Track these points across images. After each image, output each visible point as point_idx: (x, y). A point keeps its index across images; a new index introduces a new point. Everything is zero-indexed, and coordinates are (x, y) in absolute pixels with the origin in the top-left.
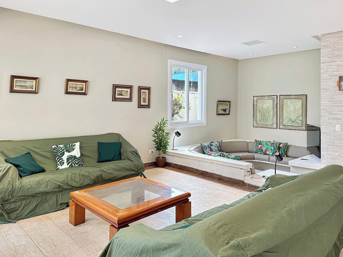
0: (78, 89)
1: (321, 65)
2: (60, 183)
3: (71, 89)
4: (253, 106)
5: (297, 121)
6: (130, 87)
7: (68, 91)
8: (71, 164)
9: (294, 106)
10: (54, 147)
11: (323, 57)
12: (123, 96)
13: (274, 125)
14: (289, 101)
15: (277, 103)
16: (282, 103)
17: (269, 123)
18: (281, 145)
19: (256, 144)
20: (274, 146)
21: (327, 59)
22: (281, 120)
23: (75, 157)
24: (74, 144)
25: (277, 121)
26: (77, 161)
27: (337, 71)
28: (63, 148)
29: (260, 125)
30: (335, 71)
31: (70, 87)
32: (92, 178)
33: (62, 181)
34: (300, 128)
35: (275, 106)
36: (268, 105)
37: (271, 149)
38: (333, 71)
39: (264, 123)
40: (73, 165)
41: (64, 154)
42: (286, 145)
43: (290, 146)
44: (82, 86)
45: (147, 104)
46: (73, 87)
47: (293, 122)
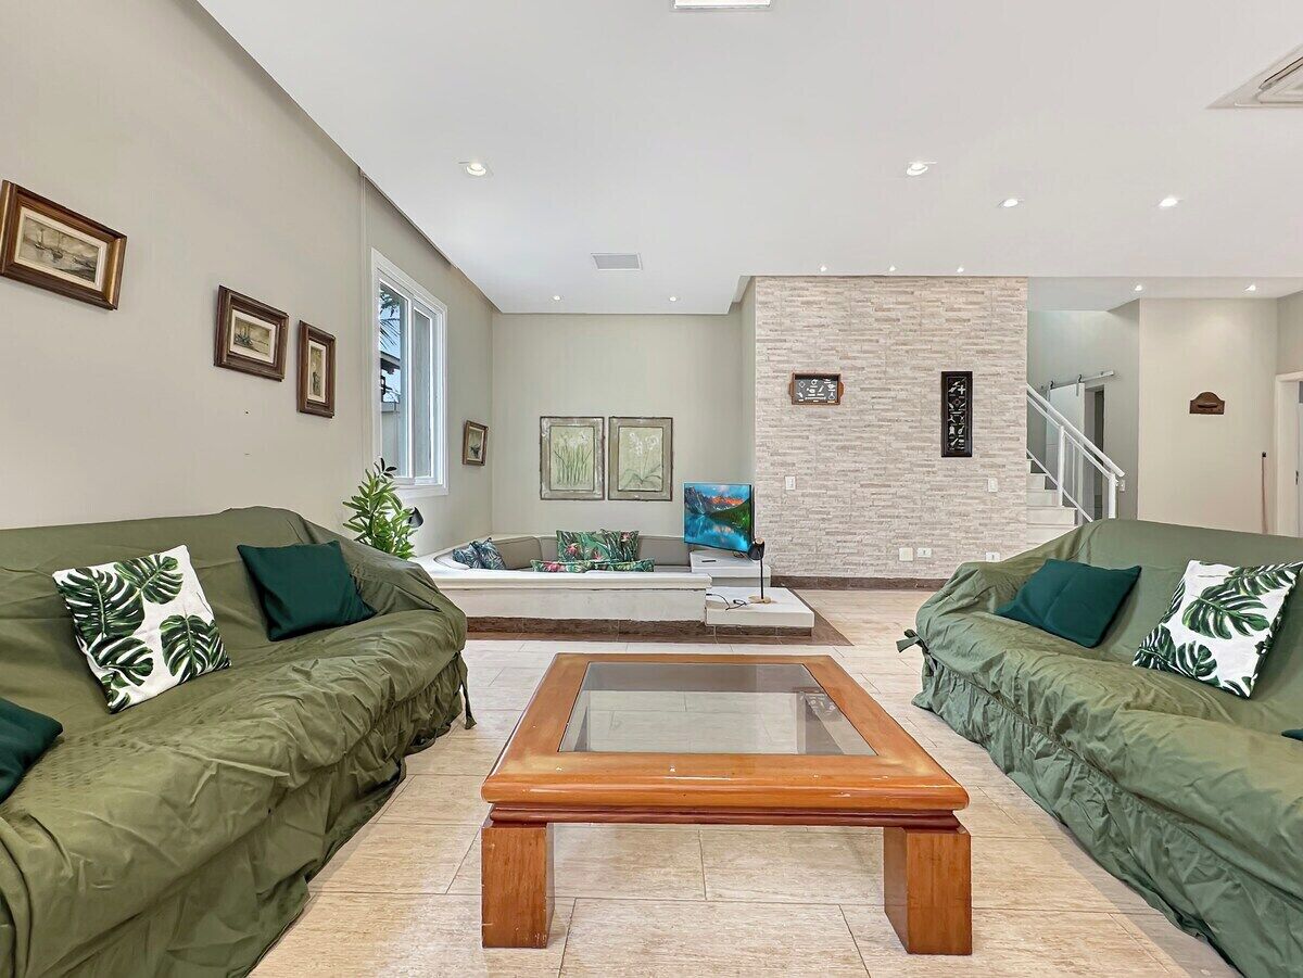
0: (68, 262)
1: (757, 345)
2: (274, 768)
3: (32, 251)
4: (541, 443)
5: (651, 479)
6: (278, 318)
7: (13, 258)
8: (190, 666)
9: (645, 445)
10: (70, 577)
11: (760, 326)
12: (252, 348)
13: (596, 491)
14: (632, 433)
15: (604, 437)
16: (616, 437)
17: (583, 487)
18: (625, 537)
19: (561, 541)
20: (611, 543)
21: (769, 333)
22: (614, 478)
23: (196, 625)
24: (163, 556)
25: (603, 480)
26: (209, 645)
27: (788, 362)
28: (127, 583)
29: (560, 494)
30: (783, 362)
31: (26, 239)
32: (369, 703)
33: (277, 751)
34: (658, 495)
35: (600, 445)
36: (580, 441)
37: (607, 550)
38: (779, 362)
39: (569, 488)
40: (199, 668)
41: (141, 616)
42: (635, 537)
43: (642, 538)
44: (89, 255)
45: (322, 399)
46: (40, 247)
47: (642, 481)
